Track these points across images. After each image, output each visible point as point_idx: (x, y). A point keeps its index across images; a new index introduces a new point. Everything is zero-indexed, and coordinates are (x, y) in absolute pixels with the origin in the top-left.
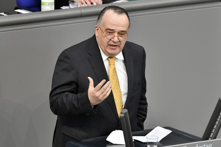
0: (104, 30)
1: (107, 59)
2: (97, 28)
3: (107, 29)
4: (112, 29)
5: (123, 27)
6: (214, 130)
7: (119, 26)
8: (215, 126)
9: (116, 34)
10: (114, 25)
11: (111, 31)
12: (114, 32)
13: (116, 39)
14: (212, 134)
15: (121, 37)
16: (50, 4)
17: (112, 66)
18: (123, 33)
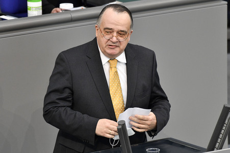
0: (102, 30)
1: (108, 61)
2: (97, 28)
3: (105, 29)
4: (111, 28)
5: (123, 26)
6: (219, 140)
7: (117, 25)
8: (221, 135)
9: (115, 34)
10: (113, 23)
11: (109, 31)
12: (113, 32)
13: (114, 39)
14: (218, 144)
15: (121, 37)
16: (37, 8)
17: (113, 69)
18: (122, 33)
